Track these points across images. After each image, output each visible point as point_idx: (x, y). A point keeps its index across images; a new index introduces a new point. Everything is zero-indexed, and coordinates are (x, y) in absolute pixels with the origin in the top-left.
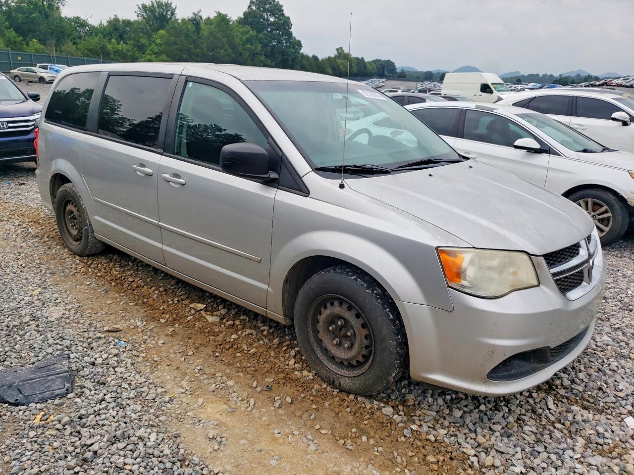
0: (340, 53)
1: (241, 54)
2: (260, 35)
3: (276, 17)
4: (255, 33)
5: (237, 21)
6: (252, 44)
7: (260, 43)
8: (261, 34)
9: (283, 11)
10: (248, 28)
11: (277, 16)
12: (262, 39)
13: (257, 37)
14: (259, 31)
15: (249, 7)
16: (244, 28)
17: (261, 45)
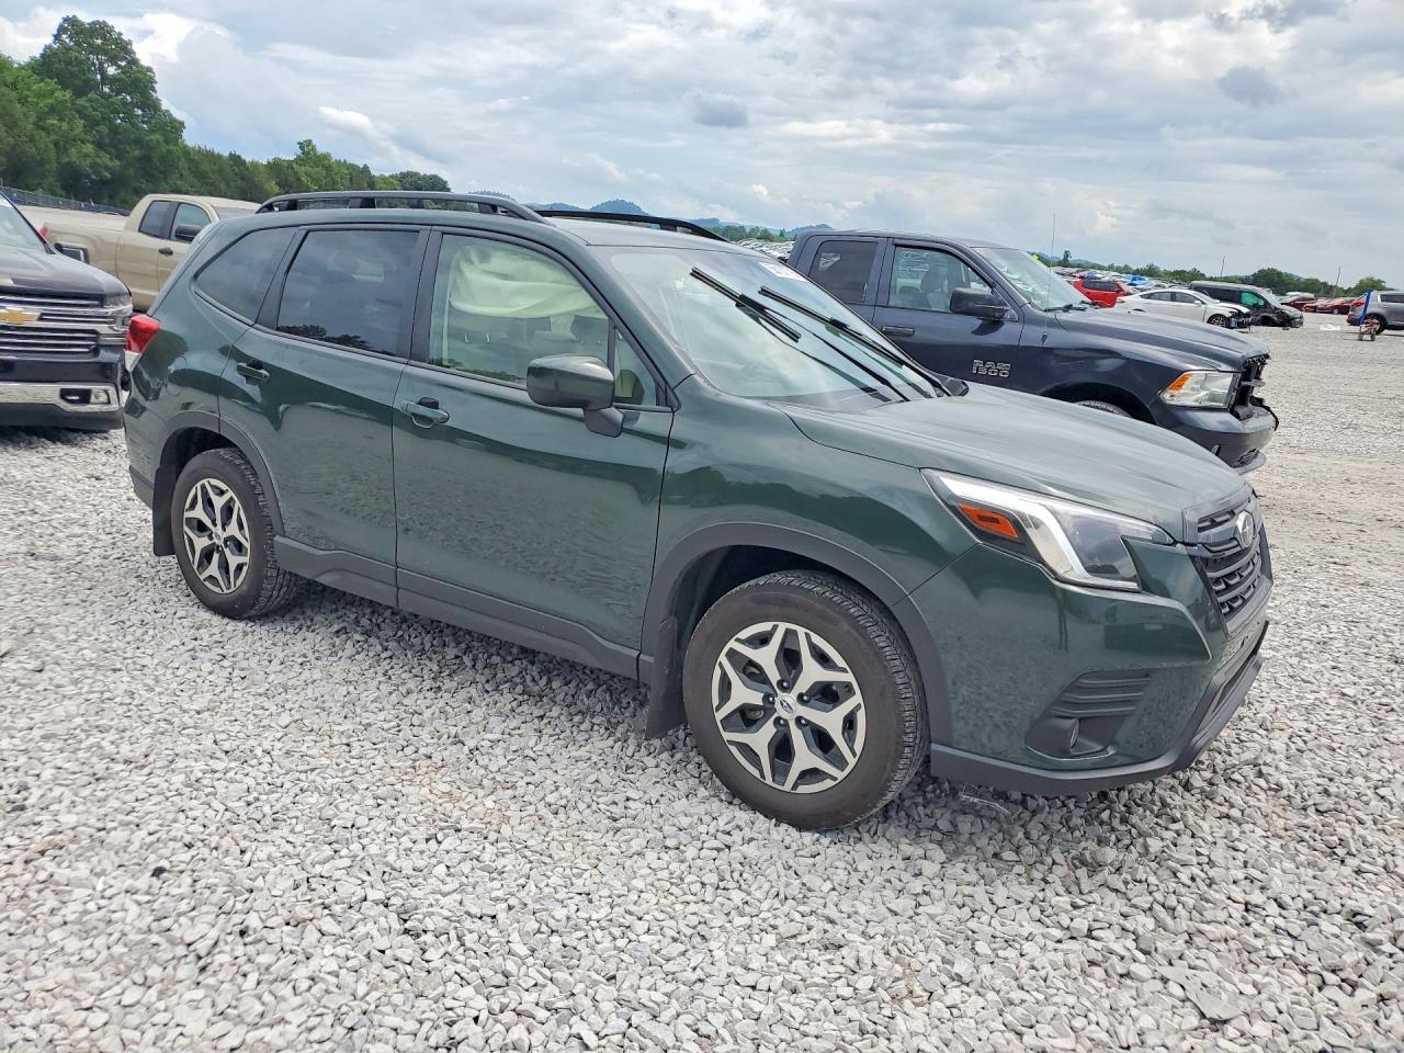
0: (309, 153)
1: (32, 140)
2: (81, 102)
3: (119, 67)
4: (68, 94)
5: (28, 64)
6: (61, 120)
7: (82, 118)
8: (84, 98)
9: (134, 53)
10: (53, 83)
11: (123, 64)
12: (86, 108)
13: (73, 103)
14: (80, 92)
15: (57, 37)
16: (41, 84)
17: (82, 122)
